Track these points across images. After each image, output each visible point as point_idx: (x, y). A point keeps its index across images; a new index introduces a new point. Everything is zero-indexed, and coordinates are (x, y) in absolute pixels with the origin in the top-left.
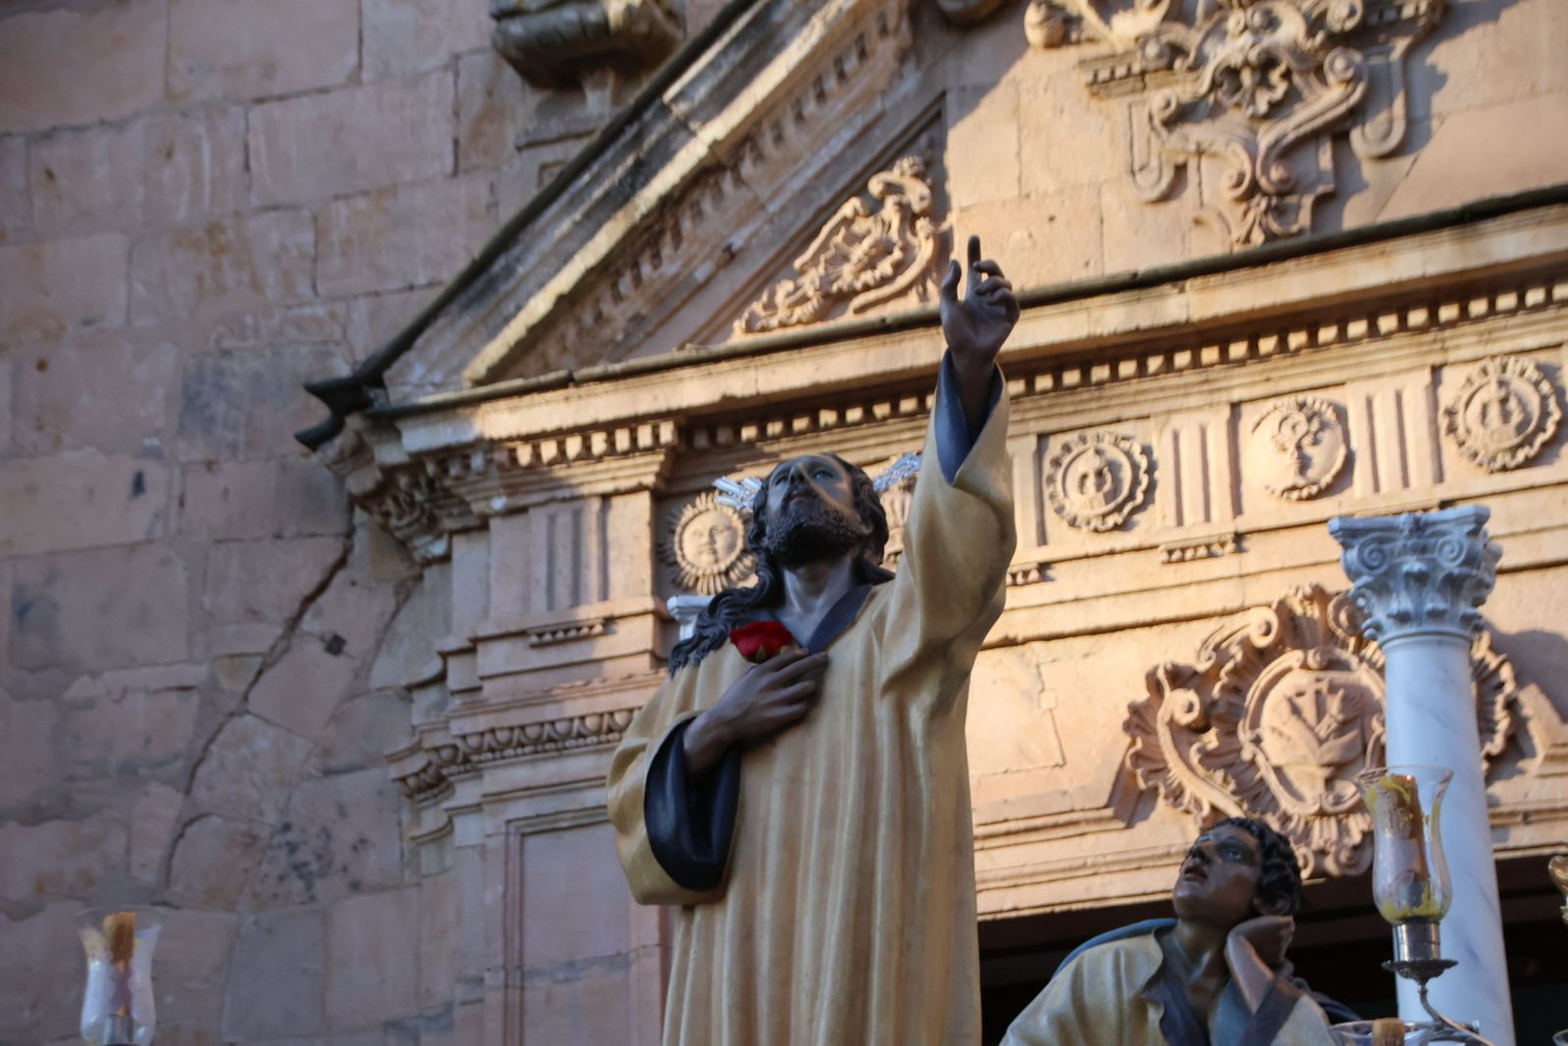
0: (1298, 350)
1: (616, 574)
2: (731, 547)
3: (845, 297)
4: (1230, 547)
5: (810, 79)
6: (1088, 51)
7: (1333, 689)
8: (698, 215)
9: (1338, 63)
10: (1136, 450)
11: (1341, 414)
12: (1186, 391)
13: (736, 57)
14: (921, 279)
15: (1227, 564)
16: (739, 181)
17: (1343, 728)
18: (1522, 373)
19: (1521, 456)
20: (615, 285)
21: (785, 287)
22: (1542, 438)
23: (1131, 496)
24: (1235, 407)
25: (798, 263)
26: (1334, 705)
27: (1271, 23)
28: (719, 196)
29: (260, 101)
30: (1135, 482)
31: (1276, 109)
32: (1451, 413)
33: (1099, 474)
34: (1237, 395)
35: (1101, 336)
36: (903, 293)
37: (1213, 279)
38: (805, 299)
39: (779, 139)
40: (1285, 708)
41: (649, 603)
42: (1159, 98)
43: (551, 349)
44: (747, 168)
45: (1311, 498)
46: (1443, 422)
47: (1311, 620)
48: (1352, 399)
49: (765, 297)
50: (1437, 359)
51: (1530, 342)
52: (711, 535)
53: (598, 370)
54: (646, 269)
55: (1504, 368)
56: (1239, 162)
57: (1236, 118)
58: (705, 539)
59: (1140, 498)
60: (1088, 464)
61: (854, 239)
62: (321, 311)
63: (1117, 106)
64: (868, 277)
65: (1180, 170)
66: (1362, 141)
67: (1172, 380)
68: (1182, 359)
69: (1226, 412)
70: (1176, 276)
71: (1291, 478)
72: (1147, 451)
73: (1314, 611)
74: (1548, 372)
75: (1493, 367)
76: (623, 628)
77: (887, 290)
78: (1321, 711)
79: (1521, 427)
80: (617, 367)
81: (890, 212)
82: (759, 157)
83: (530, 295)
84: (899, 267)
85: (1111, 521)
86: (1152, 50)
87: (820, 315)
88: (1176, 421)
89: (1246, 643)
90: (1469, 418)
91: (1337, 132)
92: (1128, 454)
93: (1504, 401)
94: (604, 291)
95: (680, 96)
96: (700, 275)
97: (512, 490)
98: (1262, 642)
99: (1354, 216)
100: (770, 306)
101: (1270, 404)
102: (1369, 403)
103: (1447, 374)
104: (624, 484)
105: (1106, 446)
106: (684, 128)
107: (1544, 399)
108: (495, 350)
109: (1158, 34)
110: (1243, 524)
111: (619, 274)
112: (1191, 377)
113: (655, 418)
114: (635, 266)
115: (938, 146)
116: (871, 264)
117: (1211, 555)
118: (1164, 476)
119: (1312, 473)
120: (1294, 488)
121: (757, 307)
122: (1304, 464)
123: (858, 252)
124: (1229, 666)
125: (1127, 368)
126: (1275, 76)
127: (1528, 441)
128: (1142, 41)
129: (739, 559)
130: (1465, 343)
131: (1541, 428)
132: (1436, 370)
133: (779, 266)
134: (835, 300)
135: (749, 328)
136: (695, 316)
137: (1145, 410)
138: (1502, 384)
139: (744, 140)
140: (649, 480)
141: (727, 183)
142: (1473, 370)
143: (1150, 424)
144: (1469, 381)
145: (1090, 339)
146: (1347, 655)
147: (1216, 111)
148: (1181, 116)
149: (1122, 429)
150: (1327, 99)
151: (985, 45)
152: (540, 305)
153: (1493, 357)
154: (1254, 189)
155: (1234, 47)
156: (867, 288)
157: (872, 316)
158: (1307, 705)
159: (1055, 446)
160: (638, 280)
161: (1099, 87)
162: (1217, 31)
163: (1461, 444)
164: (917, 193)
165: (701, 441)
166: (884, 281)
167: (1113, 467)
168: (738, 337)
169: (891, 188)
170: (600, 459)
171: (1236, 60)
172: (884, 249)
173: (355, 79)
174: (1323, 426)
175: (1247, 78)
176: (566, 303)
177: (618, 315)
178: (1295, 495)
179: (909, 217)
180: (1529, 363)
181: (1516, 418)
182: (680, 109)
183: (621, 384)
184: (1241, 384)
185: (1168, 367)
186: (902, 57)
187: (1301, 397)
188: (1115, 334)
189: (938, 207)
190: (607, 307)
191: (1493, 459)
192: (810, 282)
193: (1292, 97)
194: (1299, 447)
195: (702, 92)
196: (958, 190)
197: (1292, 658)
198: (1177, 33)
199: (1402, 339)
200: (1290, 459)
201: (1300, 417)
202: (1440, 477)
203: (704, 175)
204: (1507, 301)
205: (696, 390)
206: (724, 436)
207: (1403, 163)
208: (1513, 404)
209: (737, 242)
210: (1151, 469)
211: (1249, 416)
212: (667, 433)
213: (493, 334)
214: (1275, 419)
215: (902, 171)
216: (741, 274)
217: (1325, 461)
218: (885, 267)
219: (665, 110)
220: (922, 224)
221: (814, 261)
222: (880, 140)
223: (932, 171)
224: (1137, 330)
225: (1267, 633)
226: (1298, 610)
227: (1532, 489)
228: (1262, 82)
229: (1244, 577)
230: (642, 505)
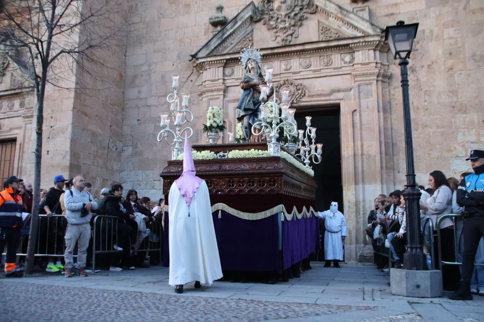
0: (287, 56)
1: (219, 75)
2: (230, 72)
5: (240, 26)
6: (268, 25)
7: (288, 89)
8: (229, 39)
9: (292, 28)
11: (290, 62)
13: (233, 24)
15: (279, 76)
17: (289, 92)
20: (220, 46)
21: (237, 47)
24: (281, 61)
25: (238, 45)
27: (285, 24)
29: (186, 27)
37: (279, 48)
39: (237, 32)
41: (222, 78)
43: (214, 52)
44: (234, 35)
46: (300, 64)
47: (286, 83)
51: (309, 56)
53: (218, 54)
56: (282, 37)
57: (282, 33)
58: (228, 72)
60: (266, 66)
61: (244, 42)
62: (191, 48)
63: (270, 31)
64: (245, 46)
65: (276, 37)
66: (293, 36)
68: (276, 56)
70: (276, 48)
71: (285, 68)
72: (272, 65)
74: (310, 59)
76: (220, 80)
80: (220, 54)
84: (248, 45)
87: (240, 50)
88: (275, 62)
89: (280, 84)
90: (303, 63)
91: (291, 35)
93: (306, 62)
95: (227, 27)
96: (229, 45)
97: (209, 66)
99: (292, 43)
100: (235, 49)
101: (284, 61)
102: (293, 61)
104: (221, 66)
106: (228, 30)
107: (309, 62)
108: (208, 52)
110: (281, 72)
112: (277, 58)
113: (224, 60)
115: (253, 34)
117: (277, 75)
119: (287, 68)
125: (270, 57)
127: (308, 66)
128: (273, 25)
129: (232, 73)
130: (303, 56)
132: (300, 59)
134: (242, 48)
135: (233, 51)
136: (228, 49)
137: (272, 61)
138: (305, 60)
139: (234, 32)
140: (223, 66)
141: (232, 36)
142: (303, 59)
145: (267, 53)
147: (280, 32)
148: (277, 32)
149: (270, 63)
150: (291, 31)
151: (257, 24)
153: (305, 58)
154: (283, 40)
160: (222, 45)
161: (269, 29)
162: (280, 24)
163: (302, 66)
164: (250, 38)
165: (228, 62)
169: (248, 38)
170: (218, 63)
171: (282, 27)
173: (195, 25)
174: (289, 64)
175: (283, 29)
177: (220, 49)
178: (286, 70)
179: (249, 41)
180: (308, 58)
181: (307, 64)
183: (221, 56)
184: (281, 59)
185: (274, 57)
186: (249, 25)
189: (252, 40)
191: (304, 67)
193: (287, 31)
195: (230, 27)
196: (255, 39)
197: (285, 86)
199: (296, 56)
200: (285, 66)
201: (287, 62)
202: (299, 69)
203: (230, 35)
204: (306, 53)
205: (228, 57)
206: (231, 62)
207: (297, 38)
209: (232, 42)
212: (225, 61)
213: (208, 50)
215: (249, 36)
217: (289, 67)
223: (252, 36)
225: (282, 83)
226: (286, 81)
227: (308, 71)
228: (285, 29)
229: (280, 78)
230: (222, 68)
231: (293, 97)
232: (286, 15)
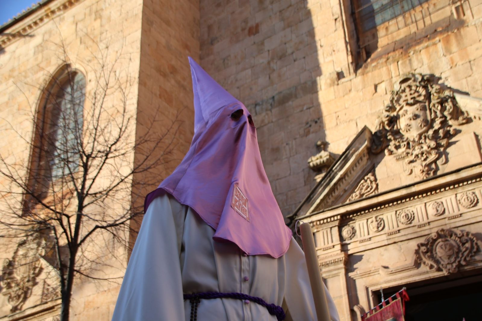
0: (433, 194)
1: (334, 239)
2: (350, 233)
3: (363, 194)
4: (428, 224)
5: (355, 164)
6: (395, 155)
7: (447, 244)
8: (340, 186)
9: (433, 152)
10: (411, 211)
11: (442, 203)
12: (417, 202)
13: (343, 162)
14: (374, 190)
15: (427, 227)
16: (345, 180)
17: (450, 250)
18: (470, 193)
19: (472, 206)
20: (329, 197)
21: (354, 195)
22: (474, 203)
23: (411, 219)
24: (425, 203)
25: (356, 190)
26: (448, 247)
27: (422, 148)
28: (343, 182)
29: (277, 179)
30: (411, 217)
31: (425, 160)
32: (459, 200)
33: (406, 216)
34: (425, 201)
35: (402, 195)
36: (372, 193)
37: (419, 185)
38: (357, 196)
39: (351, 173)
40: (440, 248)
41: (339, 242)
42: (407, 160)
43: (320, 207)
44: (346, 178)
45: (439, 216)
46: (458, 202)
47: (442, 235)
48: (443, 200)
49: (351, 196)
50: (456, 193)
51: (470, 189)
52: (348, 231)
53: (327, 209)
54: (333, 194)
55: (466, 193)
56: (420, 168)
57: (419, 161)
58: (346, 232)
59: (412, 218)
60: (403, 214)
61: (363, 186)
62: (288, 207)
63: (401, 162)
64: (366, 191)
65: (412, 170)
66: (439, 162)
67: (414, 201)
68: (416, 197)
69: (424, 204)
70: (413, 185)
71: (435, 213)
72: (412, 211)
73: (442, 233)
74: (474, 193)
75: (465, 193)
76: (336, 247)
77: (369, 193)
78: (446, 248)
79: (471, 201)
80: (330, 208)
81: (368, 181)
82: (348, 176)
83: (316, 200)
84: (371, 189)
85: (409, 222)
86: (405, 153)
87: (360, 197)
88: (416, 206)
89: (432, 238)
90: (462, 201)
91: (435, 162)
92: (410, 212)
93: (467, 198)
94: (327, 198)
95: (336, 169)
96: (342, 194)
97: (317, 228)
98: (435, 238)
99: (439, 173)
100: (352, 197)
101: (431, 202)
102: (446, 201)
103: (458, 195)
104: (334, 225)
105: (406, 211)
106: (336, 174)
107: (474, 197)
108: (312, 208)
109: (405, 151)
110: (429, 220)
111: (329, 195)
112: (417, 200)
113: (337, 215)
114: (332, 194)
115: (374, 171)
116: (367, 189)
117: (424, 226)
118: (416, 215)
119: (439, 212)
120: (436, 214)
121: (350, 198)
122: (437, 211)
123: (364, 188)
124: (430, 242)
125: (408, 200)
126: (424, 155)
127: (472, 203)
128: (403, 152)
129: (352, 234)
130: (460, 190)
131: (474, 201)
132: (456, 194)
133: (353, 192)
134: (362, 195)
135: (350, 200)
136: (341, 200)
137: (411, 205)
138: (467, 195)
139: (346, 174)
140: (337, 224)
141: (344, 180)
142: (462, 194)
143: (413, 207)
144: (461, 196)
145: (401, 196)
146: (449, 238)
147: (416, 161)
148: (411, 162)
149: (408, 209)
150: (433, 157)
151: (380, 156)
152: (318, 201)
153: (465, 192)
154: (423, 171)
155: (417, 151)
156: (366, 193)
157: (368, 196)
158: (443, 247)
159: (398, 212)
160: (332, 196)
161: (398, 160)
162: (414, 149)
163: (462, 205)
164: (372, 178)
165: (344, 218)
166: (369, 192)
167: (408, 215)
168: (348, 202)
169: (368, 178)
170: (329, 222)
171: (417, 153)
172: (368, 187)
173: (290, 175)
174: (439, 205)
175: (420, 156)
176: (322, 200)
177: (330, 201)
178: (437, 215)
179: (371, 182)
180: (471, 192)
181: (470, 200)
182: (335, 171)
183: (331, 211)
184: (426, 200)
185: (414, 199)
186: (368, 159)
187: (435, 201)
188: (405, 195)
189: (376, 180)
190: (328, 201)
191: (467, 207)
192: (358, 193)
193: (427, 158)
194: (436, 208)
195: (338, 168)
196: (378, 177)
197: (440, 240)
198: (408, 151)
199: (450, 191)
200: (435, 210)
201: (436, 204)
202: (459, 210)
203: (340, 180)
204: (465, 183)
205: (342, 210)
206: (348, 217)
207: (446, 165)
208: (469, 198)
209: (346, 188)
210: (414, 214)
211: (428, 205)
212: (339, 217)
213: (312, 206)
214: (432, 204)
215: (370, 175)
216: (348, 193)
217: (441, 210)
218: (369, 189)
219: (333, 171)
220: (374, 183)
221: (358, 190)
222: (366, 172)
223: (374, 175)
224: (408, 194)
225: (435, 236)
226: (440, 233)
227: (474, 211)
228: (422, 156)
229: (430, 229)
230: (337, 228)
231: (457, 257)
232: (420, 136)
